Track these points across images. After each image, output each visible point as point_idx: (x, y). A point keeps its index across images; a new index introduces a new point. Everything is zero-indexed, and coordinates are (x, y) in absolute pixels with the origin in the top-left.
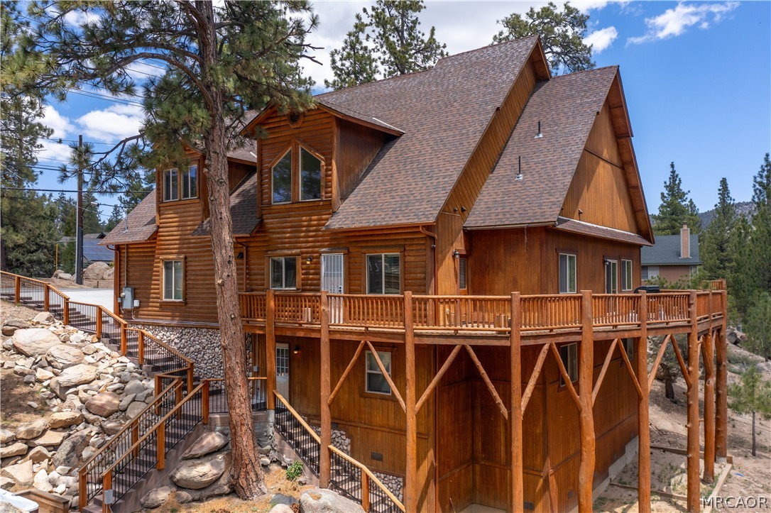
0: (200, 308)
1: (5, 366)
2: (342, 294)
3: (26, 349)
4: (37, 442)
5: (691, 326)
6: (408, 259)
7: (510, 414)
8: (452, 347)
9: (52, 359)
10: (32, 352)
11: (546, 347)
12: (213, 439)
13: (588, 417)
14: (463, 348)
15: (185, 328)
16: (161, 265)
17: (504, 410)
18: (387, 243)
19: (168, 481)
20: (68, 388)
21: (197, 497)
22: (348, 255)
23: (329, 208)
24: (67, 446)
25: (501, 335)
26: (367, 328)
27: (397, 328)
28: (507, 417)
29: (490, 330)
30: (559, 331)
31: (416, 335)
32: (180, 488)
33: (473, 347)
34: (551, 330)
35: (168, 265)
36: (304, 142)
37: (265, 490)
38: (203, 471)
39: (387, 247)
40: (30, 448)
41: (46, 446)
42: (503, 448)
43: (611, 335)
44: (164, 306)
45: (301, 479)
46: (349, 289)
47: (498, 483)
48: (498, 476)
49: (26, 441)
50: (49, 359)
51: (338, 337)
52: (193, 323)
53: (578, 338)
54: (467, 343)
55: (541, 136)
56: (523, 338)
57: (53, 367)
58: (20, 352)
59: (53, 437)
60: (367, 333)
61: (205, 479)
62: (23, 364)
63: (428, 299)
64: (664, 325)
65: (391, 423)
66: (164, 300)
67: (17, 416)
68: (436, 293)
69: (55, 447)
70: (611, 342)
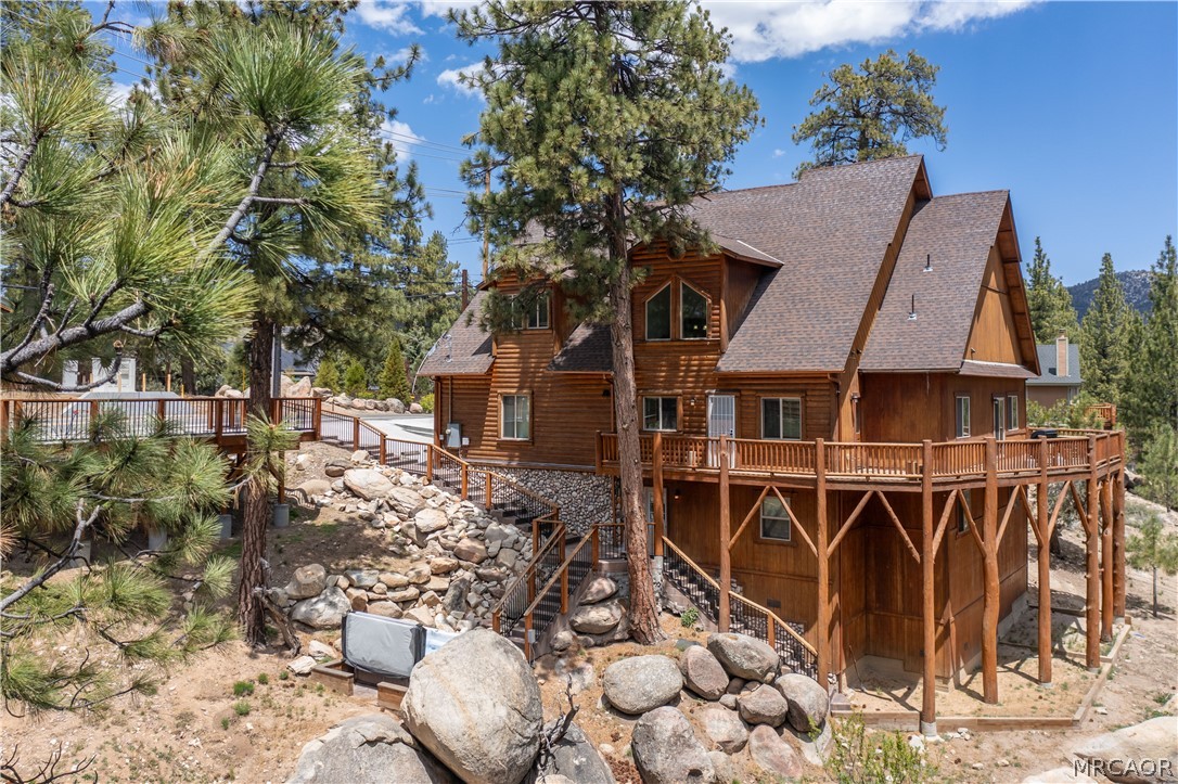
0: (552, 448)
1: (347, 510)
2: (734, 439)
3: (364, 492)
4: (427, 586)
5: (1090, 472)
6: (809, 404)
7: (922, 558)
8: (865, 492)
9: (395, 502)
10: (371, 495)
11: (954, 493)
12: (604, 585)
13: (992, 562)
14: (875, 494)
15: (532, 470)
16: (500, 399)
17: (916, 554)
18: (787, 387)
19: (568, 626)
20: (427, 534)
21: (599, 642)
22: (739, 400)
23: (718, 348)
24: (451, 593)
25: (911, 482)
26: (772, 473)
27: (809, 474)
28: (919, 561)
29: (900, 475)
30: (966, 478)
31: (828, 481)
32: (579, 633)
33: (885, 493)
34: (958, 477)
35: (507, 399)
36: (686, 277)
37: (666, 636)
38: (600, 615)
39: (785, 392)
40: (421, 593)
41: (437, 591)
42: (899, 596)
43: (1014, 482)
44: (501, 446)
45: (697, 625)
46: (740, 434)
47: (894, 632)
48: (894, 626)
49: (417, 585)
50: (392, 503)
51: (739, 482)
52: (543, 464)
53: (982, 485)
54: (879, 489)
55: (930, 270)
56: (934, 484)
57: (397, 511)
58: (355, 494)
59: (441, 583)
60: (772, 478)
61: (608, 624)
62: (366, 508)
63: (834, 446)
64: (1064, 471)
65: (791, 569)
66: (503, 438)
67: (384, 560)
68: (840, 441)
69: (443, 592)
70: (1012, 488)
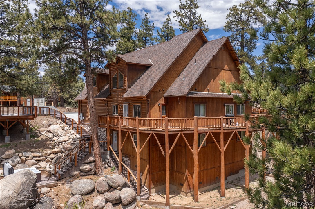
1: (46, 136)
3: (52, 131)
4: (48, 157)
5: (246, 129)
6: (143, 106)
8: (149, 134)
9: (58, 134)
11: (179, 134)
12: (92, 159)
13: (196, 157)
14: (152, 134)
17: (163, 153)
18: (138, 101)
19: (78, 169)
20: (60, 142)
21: (85, 175)
22: (129, 104)
23: (125, 91)
24: (55, 159)
26: (129, 127)
27: (134, 127)
28: (164, 155)
30: (184, 129)
31: (140, 130)
32: (81, 172)
33: (155, 134)
34: (181, 129)
36: (120, 70)
37: (103, 174)
38: (87, 167)
39: (137, 103)
40: (46, 158)
41: (51, 158)
43: (207, 131)
45: (114, 172)
46: (130, 116)
47: (175, 177)
48: (175, 175)
49: (45, 156)
51: (123, 130)
53: (192, 132)
54: (154, 132)
55: (196, 64)
56: (169, 131)
57: (58, 136)
59: (52, 156)
60: (130, 129)
61: (87, 169)
62: (51, 135)
63: (147, 119)
64: (233, 128)
67: (45, 150)
68: (150, 117)
69: (53, 158)
70: (207, 133)
